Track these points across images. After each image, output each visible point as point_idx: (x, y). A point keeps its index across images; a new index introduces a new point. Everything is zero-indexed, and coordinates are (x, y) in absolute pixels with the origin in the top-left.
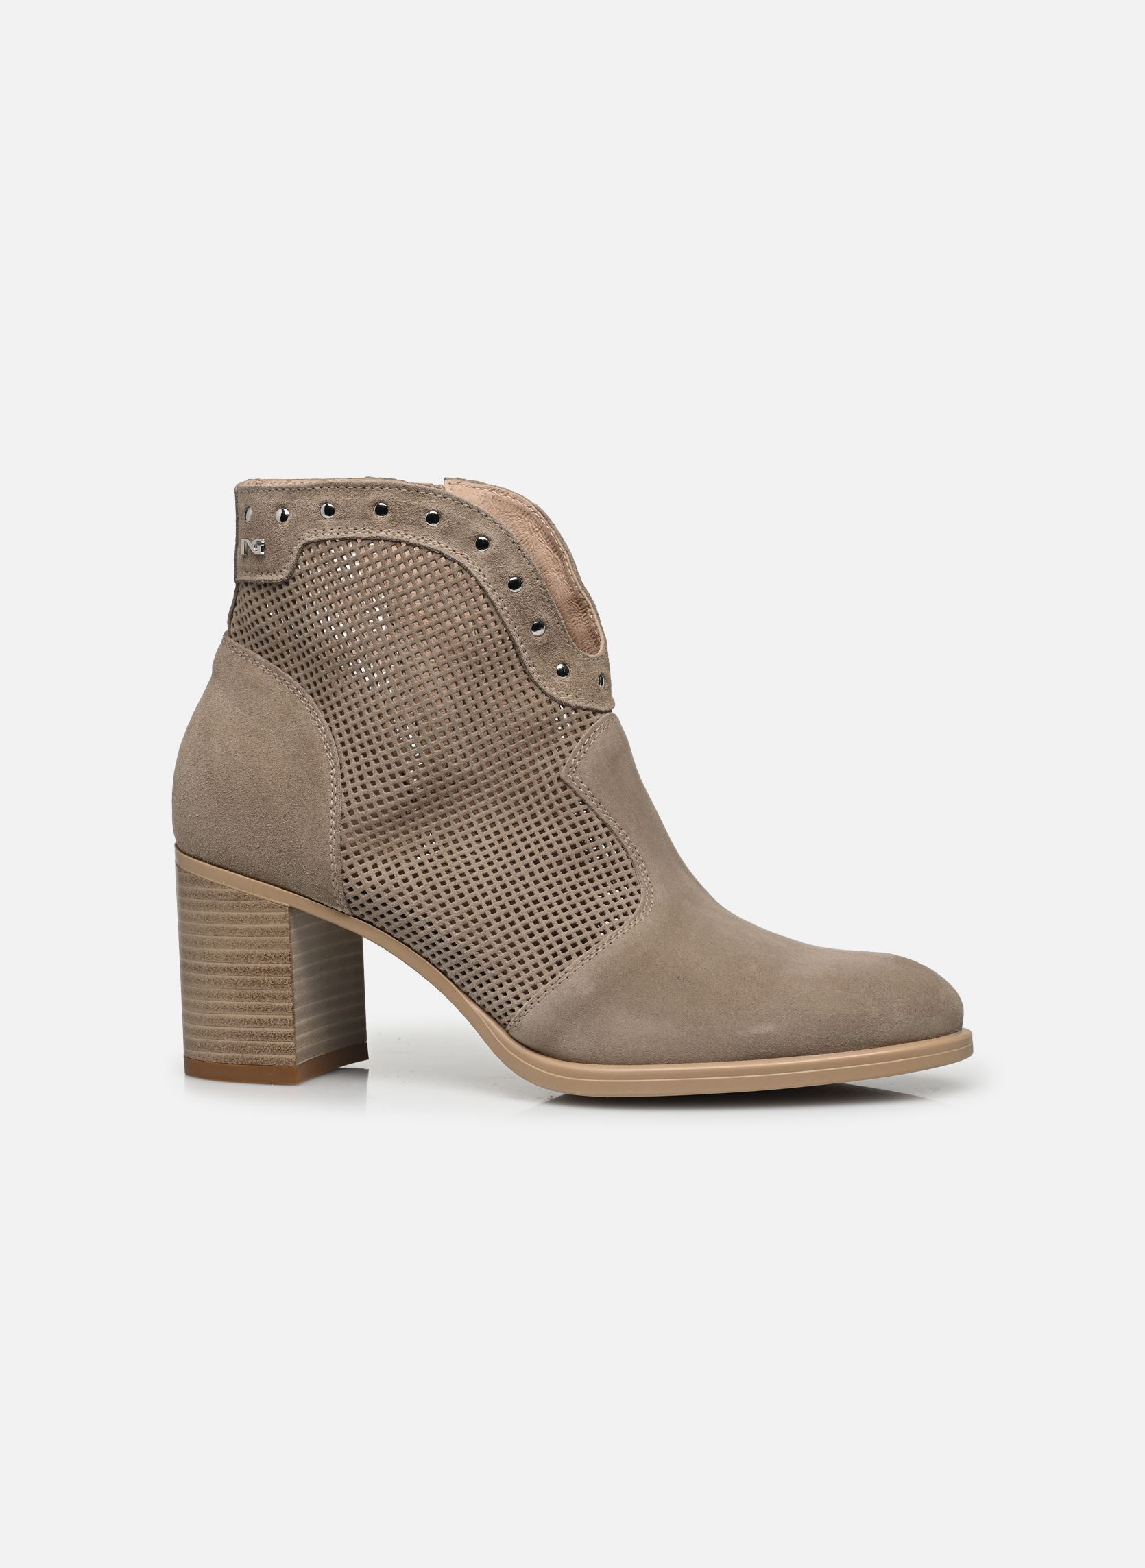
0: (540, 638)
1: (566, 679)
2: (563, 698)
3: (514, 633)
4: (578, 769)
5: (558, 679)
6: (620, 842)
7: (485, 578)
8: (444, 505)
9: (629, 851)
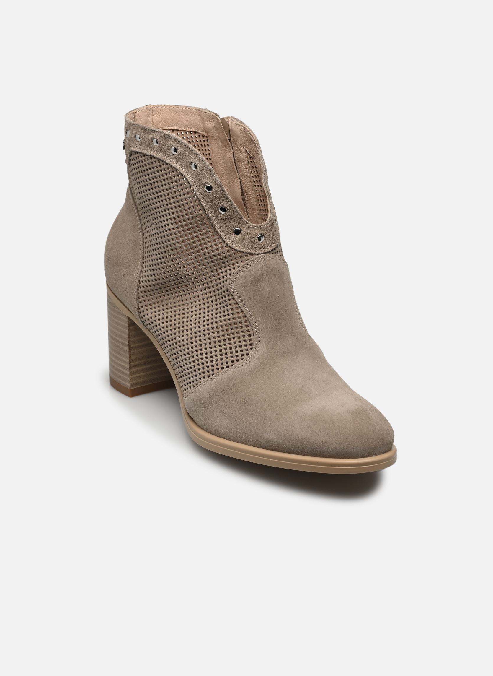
0: (223, 215)
1: (238, 236)
2: (233, 246)
3: (208, 212)
4: (235, 283)
5: (234, 236)
6: (249, 322)
7: (194, 184)
8: (178, 146)
9: (253, 327)
